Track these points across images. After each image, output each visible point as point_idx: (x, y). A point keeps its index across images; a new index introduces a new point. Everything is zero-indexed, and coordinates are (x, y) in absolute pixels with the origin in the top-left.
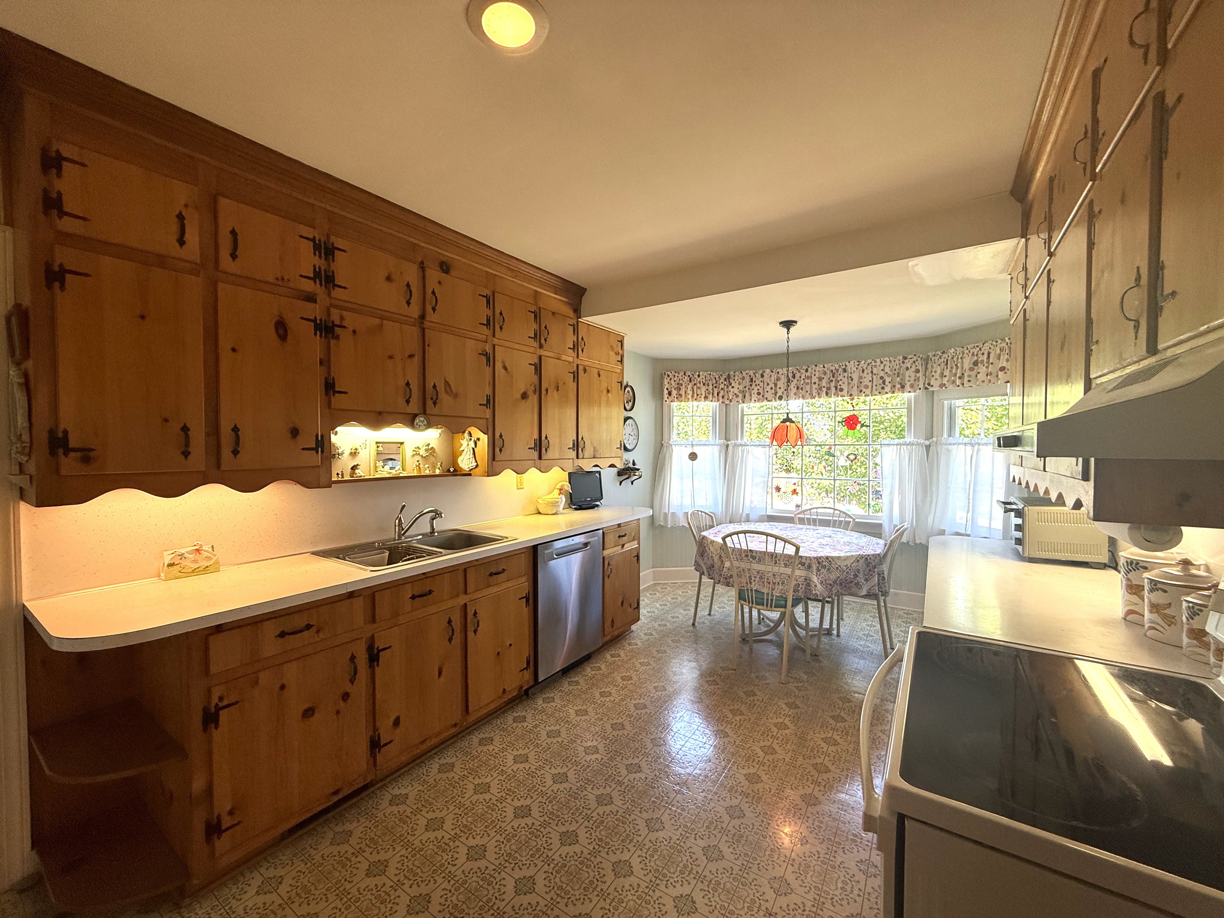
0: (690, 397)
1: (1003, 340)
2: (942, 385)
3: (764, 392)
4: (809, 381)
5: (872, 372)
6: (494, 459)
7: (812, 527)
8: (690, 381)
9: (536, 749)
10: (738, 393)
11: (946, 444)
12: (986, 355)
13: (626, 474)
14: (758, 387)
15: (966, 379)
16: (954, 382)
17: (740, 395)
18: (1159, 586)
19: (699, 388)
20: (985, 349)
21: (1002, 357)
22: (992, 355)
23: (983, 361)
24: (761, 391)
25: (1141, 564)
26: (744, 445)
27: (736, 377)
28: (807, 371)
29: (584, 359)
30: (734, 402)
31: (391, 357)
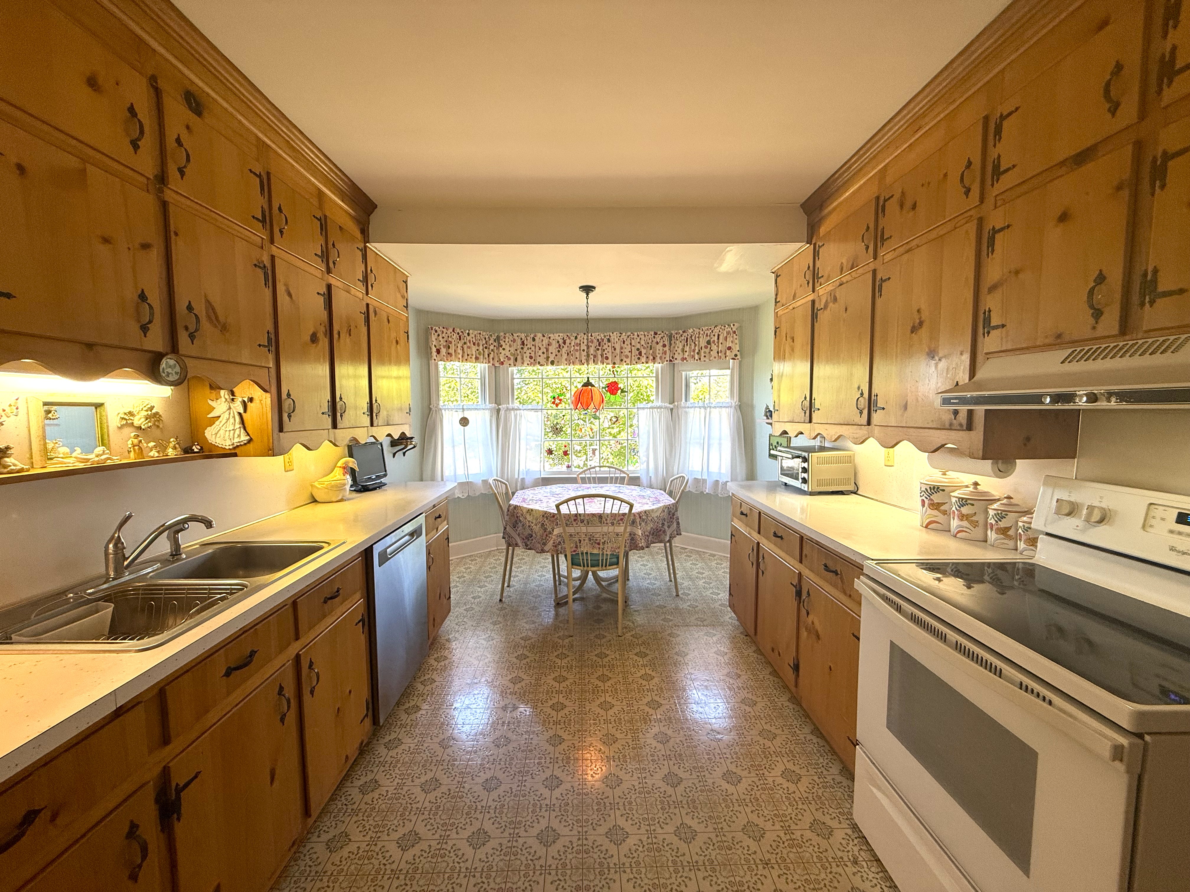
0: (460, 356)
1: (729, 325)
2: (683, 359)
3: (535, 356)
4: (578, 348)
5: (631, 344)
6: (281, 430)
7: (592, 485)
8: (460, 339)
9: (421, 818)
10: (509, 356)
11: (685, 407)
12: (716, 336)
13: (401, 444)
14: (530, 351)
15: (703, 354)
16: (693, 357)
17: (512, 358)
18: (969, 502)
19: (469, 347)
20: (716, 331)
21: (728, 339)
22: (721, 337)
23: (714, 341)
24: (533, 355)
25: (941, 488)
26: (516, 409)
27: (507, 338)
28: (576, 338)
29: (373, 299)
30: (506, 365)
31: (106, 240)
